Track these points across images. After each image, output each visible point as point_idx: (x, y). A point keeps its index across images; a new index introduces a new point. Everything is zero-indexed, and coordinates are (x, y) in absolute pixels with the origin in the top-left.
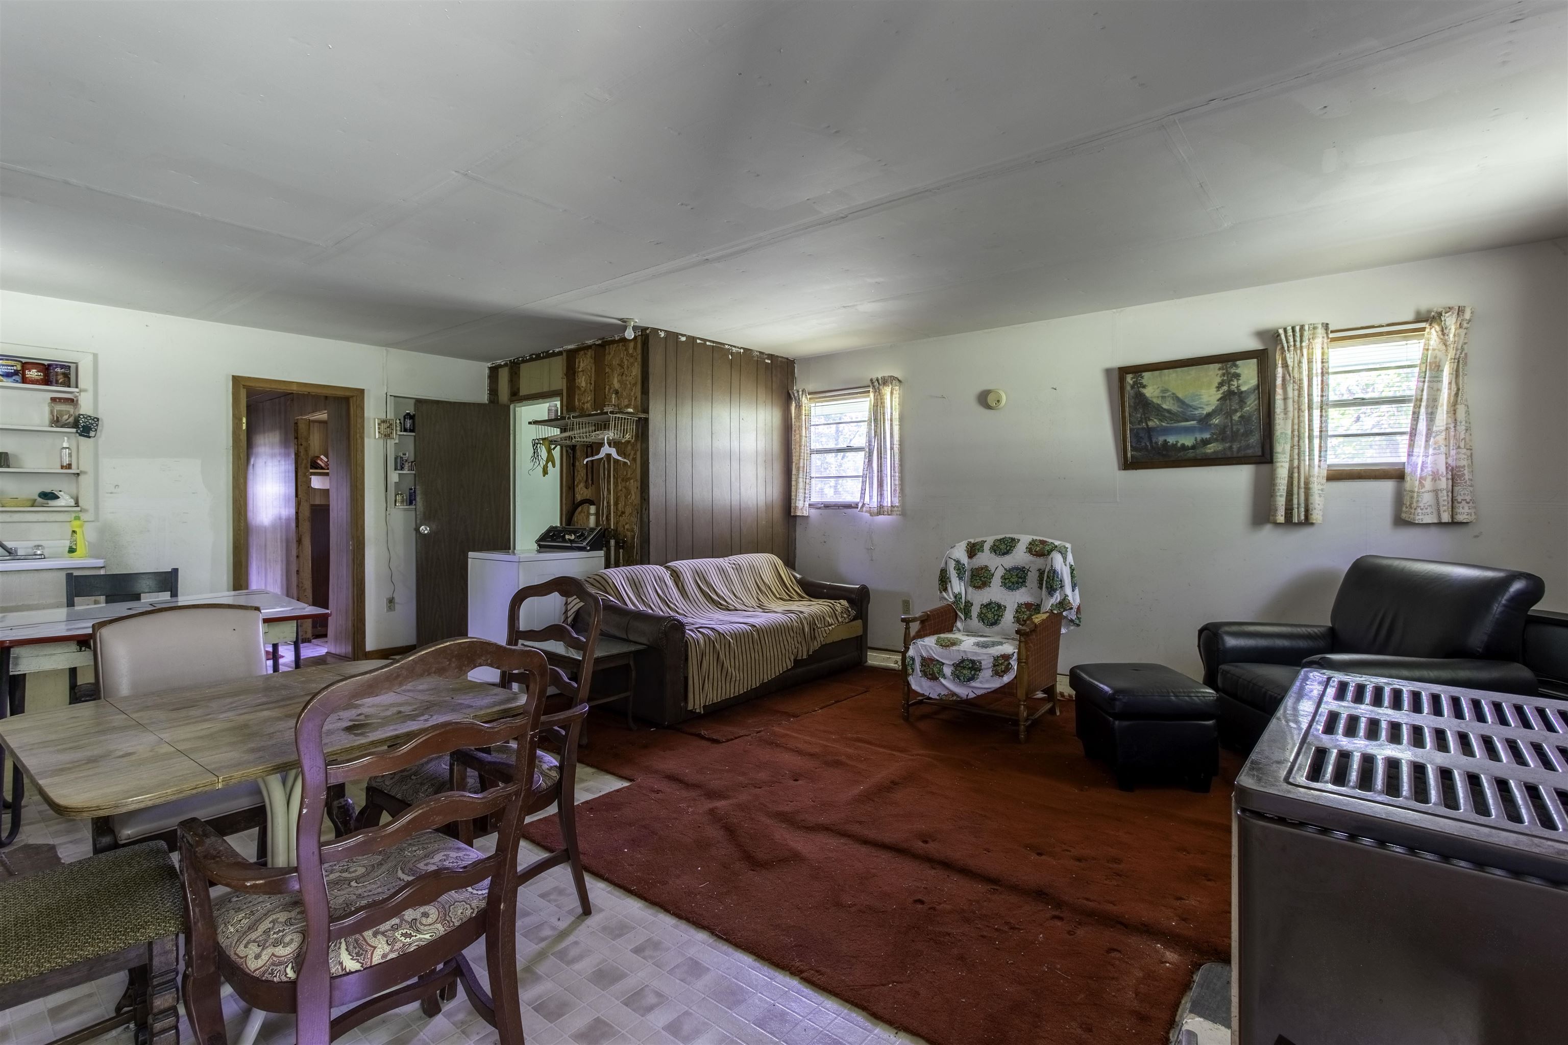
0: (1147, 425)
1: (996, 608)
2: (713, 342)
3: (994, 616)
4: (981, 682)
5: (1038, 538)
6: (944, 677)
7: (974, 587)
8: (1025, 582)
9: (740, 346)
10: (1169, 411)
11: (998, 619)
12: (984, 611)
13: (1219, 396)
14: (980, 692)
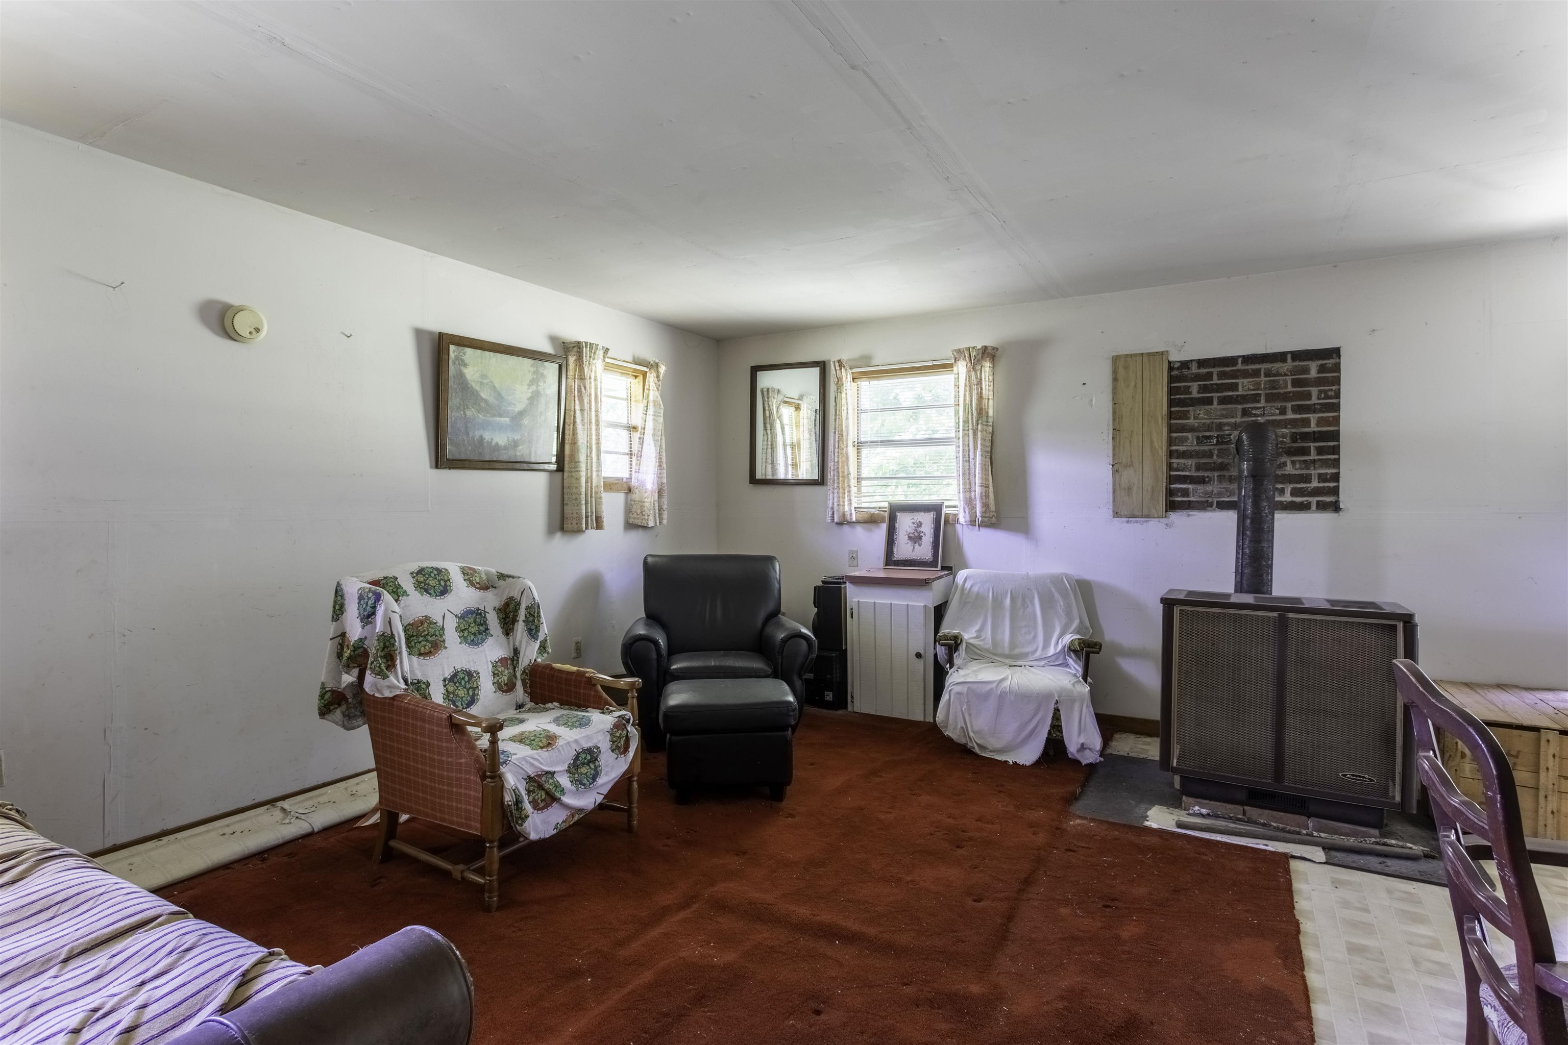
0: (465, 414)
1: (467, 678)
3: (468, 690)
4: (606, 774)
6: (563, 791)
7: (420, 654)
8: (487, 629)
10: (486, 401)
11: (474, 695)
12: (451, 689)
13: (530, 395)
14: (605, 791)
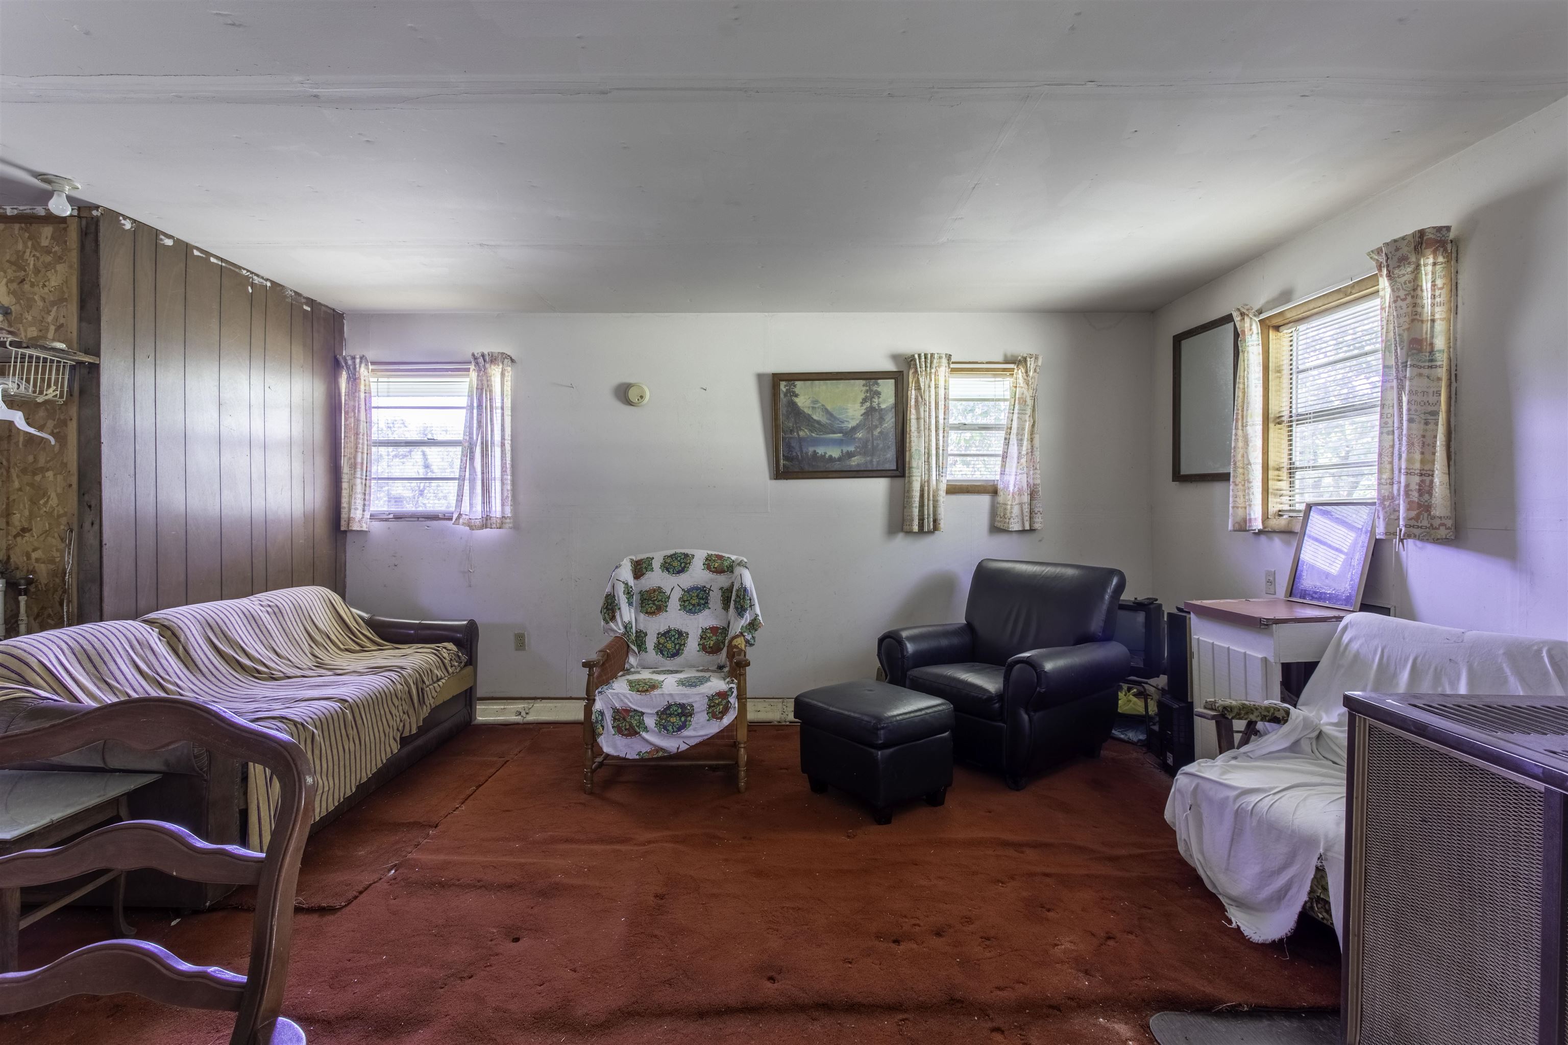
0: (798, 435)
1: (677, 636)
2: (222, 260)
3: (675, 645)
4: (695, 730)
5: (713, 553)
6: (646, 729)
7: (647, 613)
8: (707, 603)
9: (266, 276)
10: (818, 422)
11: (679, 649)
12: (662, 641)
13: (863, 411)
14: (693, 742)
